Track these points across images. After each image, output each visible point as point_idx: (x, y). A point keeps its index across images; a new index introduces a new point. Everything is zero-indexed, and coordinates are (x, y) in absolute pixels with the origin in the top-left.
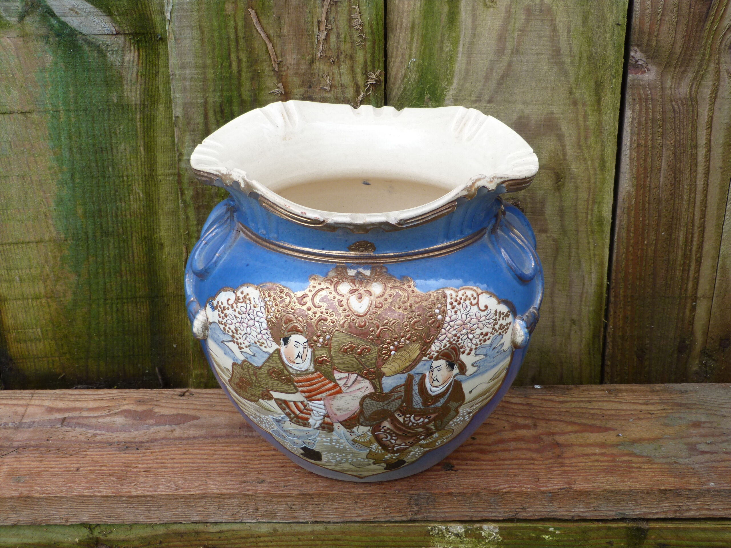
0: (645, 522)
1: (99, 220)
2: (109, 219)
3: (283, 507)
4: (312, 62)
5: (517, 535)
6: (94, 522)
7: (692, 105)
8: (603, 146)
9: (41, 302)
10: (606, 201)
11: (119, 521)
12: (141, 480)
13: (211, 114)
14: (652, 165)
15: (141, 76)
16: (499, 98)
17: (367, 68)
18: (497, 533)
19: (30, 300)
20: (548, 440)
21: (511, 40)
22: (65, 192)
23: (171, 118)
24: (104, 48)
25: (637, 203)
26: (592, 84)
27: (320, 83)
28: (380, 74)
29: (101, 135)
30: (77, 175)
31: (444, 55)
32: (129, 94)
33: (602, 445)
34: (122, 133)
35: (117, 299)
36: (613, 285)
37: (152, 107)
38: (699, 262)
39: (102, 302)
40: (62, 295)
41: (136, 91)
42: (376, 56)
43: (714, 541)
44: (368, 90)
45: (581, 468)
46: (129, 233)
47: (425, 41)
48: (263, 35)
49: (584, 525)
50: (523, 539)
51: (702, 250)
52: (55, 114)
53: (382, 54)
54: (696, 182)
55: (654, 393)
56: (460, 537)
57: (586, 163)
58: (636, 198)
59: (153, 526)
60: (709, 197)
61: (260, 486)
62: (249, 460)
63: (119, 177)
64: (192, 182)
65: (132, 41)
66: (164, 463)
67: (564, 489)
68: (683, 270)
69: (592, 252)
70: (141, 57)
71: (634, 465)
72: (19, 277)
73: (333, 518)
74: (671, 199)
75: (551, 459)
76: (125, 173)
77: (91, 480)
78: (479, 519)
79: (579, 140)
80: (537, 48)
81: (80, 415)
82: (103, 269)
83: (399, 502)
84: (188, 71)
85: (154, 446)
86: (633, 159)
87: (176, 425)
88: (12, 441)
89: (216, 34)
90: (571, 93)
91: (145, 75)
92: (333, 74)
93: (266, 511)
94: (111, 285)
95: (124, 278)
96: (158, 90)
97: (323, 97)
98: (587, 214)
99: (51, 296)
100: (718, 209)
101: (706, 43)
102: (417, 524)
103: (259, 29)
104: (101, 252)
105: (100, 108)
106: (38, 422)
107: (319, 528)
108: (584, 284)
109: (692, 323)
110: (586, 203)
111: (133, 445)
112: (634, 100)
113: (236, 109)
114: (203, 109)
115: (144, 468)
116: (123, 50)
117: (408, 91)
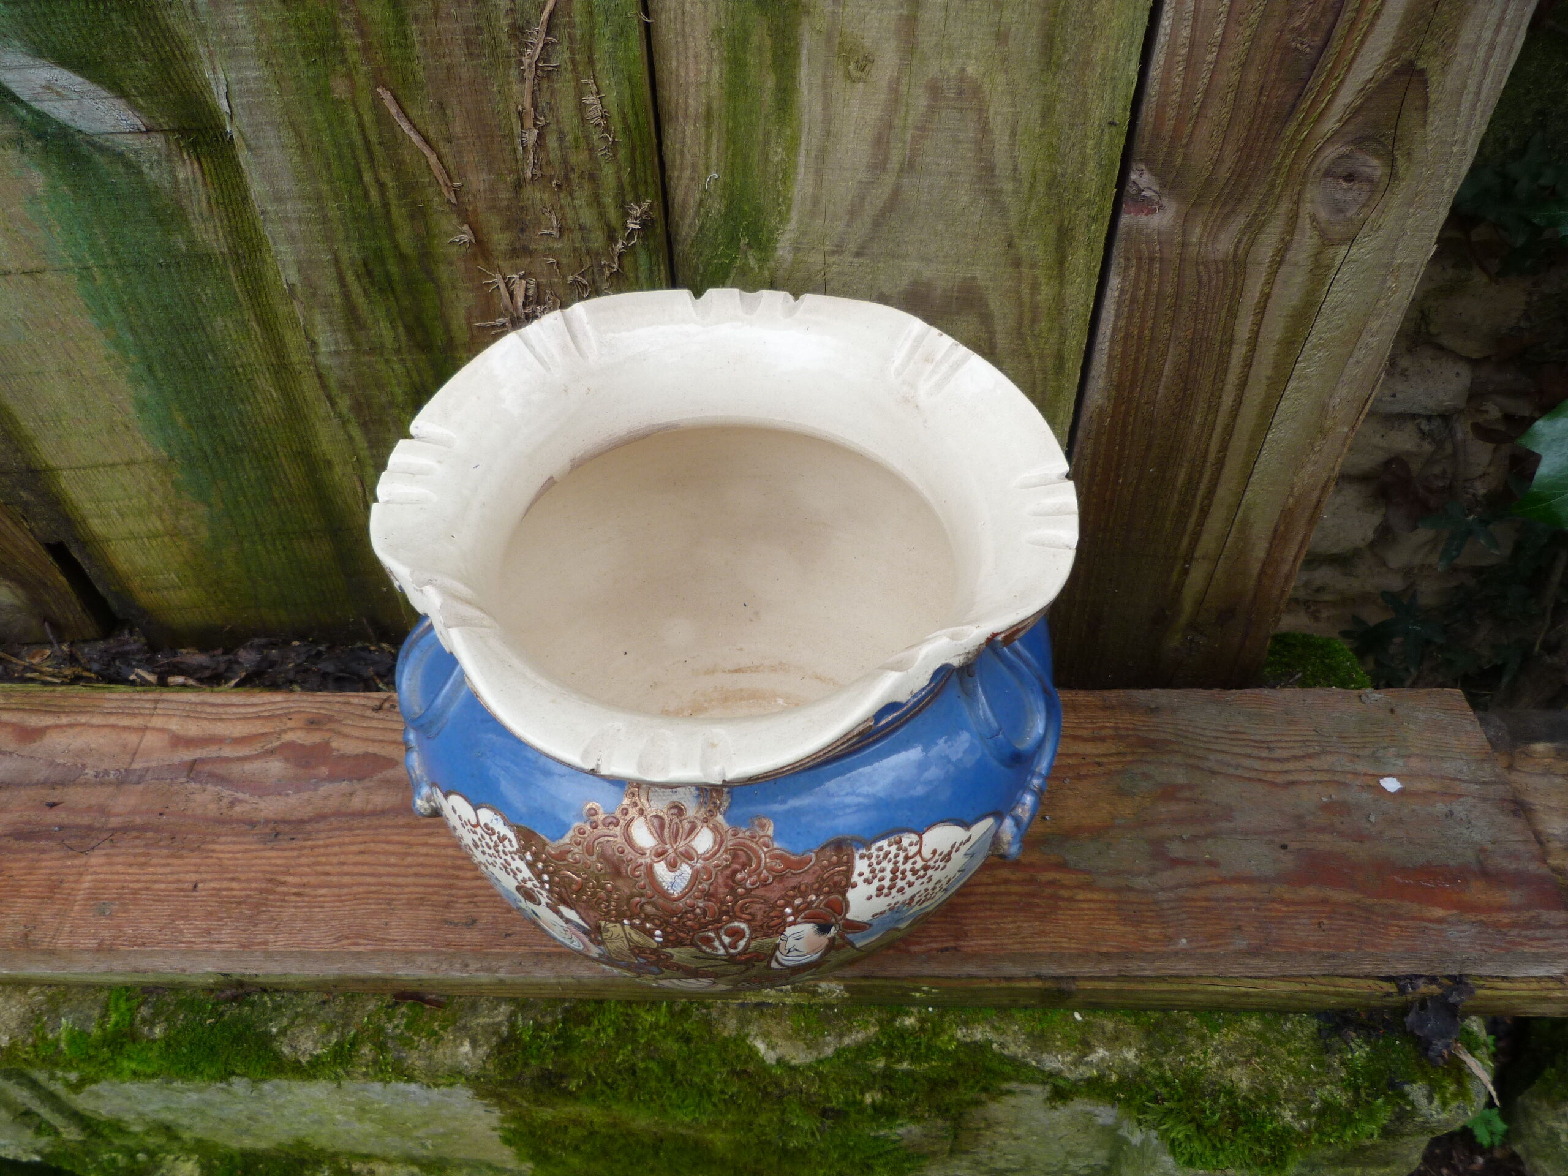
0: (1070, 983)
1: (215, 430)
3: (505, 964)
4: (518, 185)
6: (226, 972)
7: (1235, 273)
8: (1063, 336)
9: (163, 542)
12: (287, 913)
13: (350, 278)
14: (1146, 368)
15: (218, 205)
16: (875, 249)
17: (624, 196)
18: (841, 990)
19: (146, 540)
21: (900, 145)
22: (145, 392)
23: (282, 286)
24: (132, 157)
25: (1112, 425)
26: (1052, 231)
27: (540, 224)
28: (651, 207)
30: (157, 368)
31: (771, 169)
32: (205, 236)
34: (211, 300)
35: (279, 534)
37: (253, 257)
38: (1204, 513)
39: (256, 538)
40: (192, 531)
41: (216, 231)
42: (640, 174)
46: (271, 447)
47: (734, 143)
48: (415, 138)
49: (976, 985)
51: (1212, 493)
52: (85, 273)
53: (650, 170)
54: (1220, 397)
55: (1107, 713)
57: (1031, 362)
58: (1113, 416)
60: (1239, 421)
63: (229, 368)
64: (345, 386)
65: (182, 143)
66: (327, 874)
68: (1178, 521)
70: (206, 172)
72: (116, 509)
73: (586, 973)
74: (1173, 421)
76: (238, 362)
79: (1020, 323)
80: (949, 161)
81: (218, 753)
84: (289, 206)
85: (318, 831)
86: (1115, 357)
87: (359, 780)
88: (108, 814)
89: (326, 138)
90: (1010, 245)
91: (224, 204)
92: (562, 208)
94: (264, 517)
95: (282, 507)
97: (549, 249)
99: (174, 533)
100: (1250, 440)
101: (1281, 163)
103: (406, 127)
104: (234, 475)
105: (161, 261)
106: (154, 770)
107: (567, 981)
109: (1179, 588)
111: (285, 828)
112: (1128, 259)
113: (394, 269)
114: (333, 270)
115: (295, 885)
116: (170, 160)
117: (709, 229)
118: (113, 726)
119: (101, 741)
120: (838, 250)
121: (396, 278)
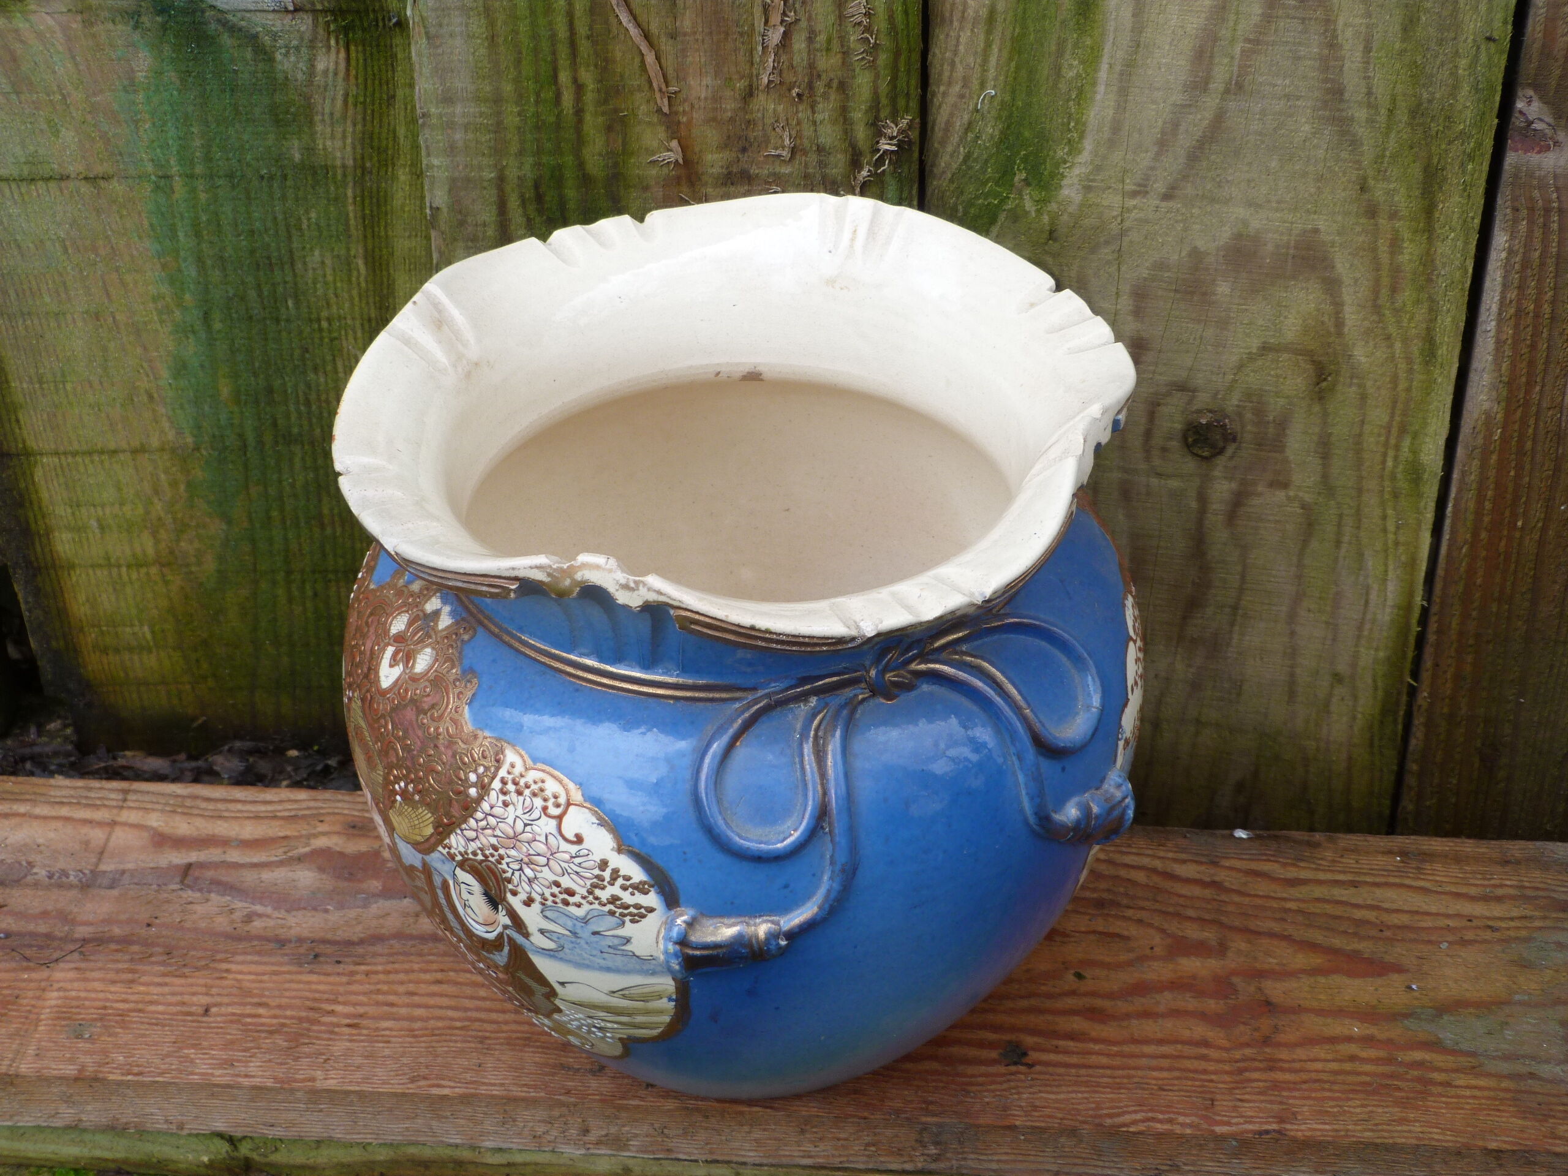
1: (268, 409)
2: (292, 408)
3: (642, 1130)
4: (749, 93)
6: (238, 1133)
8: (1433, 311)
9: (148, 574)
10: (1431, 429)
11: (292, 1133)
12: (339, 1047)
13: (513, 202)
14: (1547, 356)
15: (355, 105)
16: (1189, 190)
17: (878, 111)
19: (124, 570)
20: (1246, 990)
21: (1226, 61)
22: (192, 349)
23: (422, 208)
24: (267, 40)
25: (1504, 439)
26: (1416, 171)
27: (767, 141)
28: (910, 126)
29: (266, 230)
30: (217, 315)
31: (1063, 86)
32: (329, 143)
33: (1369, 1014)
34: (313, 227)
35: (314, 572)
36: (1435, 609)
37: (382, 173)
39: (280, 576)
40: (193, 560)
41: (344, 137)
42: (902, 83)
45: (1314, 1076)
47: (1020, 53)
48: (633, 31)
52: (162, 183)
53: (915, 81)
55: (1508, 869)
57: (1391, 346)
58: (1504, 428)
59: (363, 1146)
61: (594, 1083)
63: (311, 320)
65: (332, 27)
66: (392, 1005)
67: (1267, 1132)
69: (1391, 536)
70: (353, 63)
71: (1437, 1076)
72: (98, 520)
73: (751, 1156)
75: (1248, 1045)
76: (324, 314)
77: (232, 1042)
79: (1376, 293)
80: (1287, 82)
81: (223, 858)
82: (282, 510)
83: (897, 1136)
84: (459, 109)
85: (375, 955)
86: (1505, 342)
88: (73, 922)
89: (523, 27)
90: (1363, 189)
91: (364, 103)
92: (799, 123)
93: (606, 1135)
94: (300, 544)
95: (329, 531)
96: (395, 137)
97: (775, 174)
98: (1385, 455)
99: (168, 561)
103: (624, 18)
104: (275, 477)
105: (264, 172)
106: (133, 873)
108: (1367, 603)
110: (1383, 431)
111: (329, 949)
112: (1516, 210)
113: (571, 193)
114: (494, 192)
115: (347, 1016)
116: (312, 46)
117: (976, 160)
118: (67, 819)
119: (52, 835)
120: (1141, 191)
121: (572, 206)
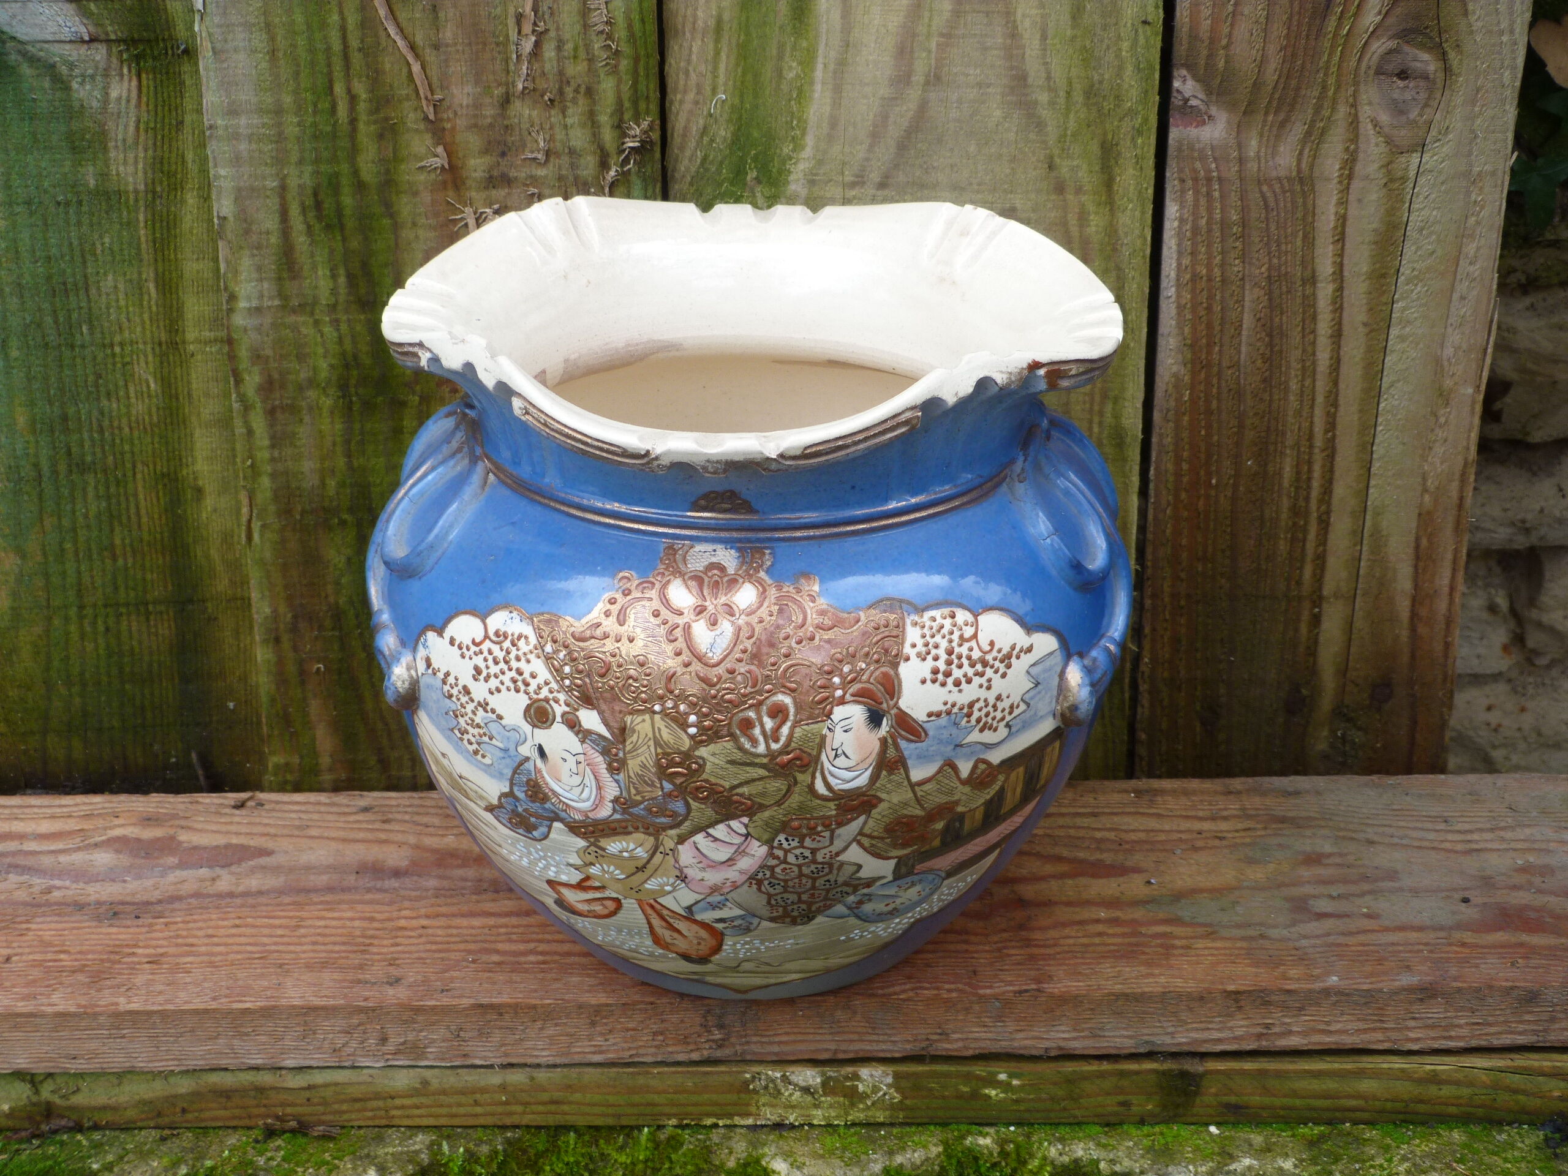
0: (1196, 1060)
1: (62, 437)
2: (86, 436)
3: (439, 1034)
4: (506, 101)
5: (931, 1090)
6: (41, 1068)
7: (1303, 192)
8: (1121, 279)
10: (1128, 394)
11: (93, 1066)
12: (140, 980)
13: (294, 211)
14: (1222, 318)
15: (147, 131)
16: (901, 178)
17: (622, 114)
18: (889, 1086)
20: (1001, 892)
21: (924, 55)
23: (211, 220)
24: (64, 70)
25: (1193, 401)
26: (1095, 147)
27: (524, 146)
28: (651, 127)
29: (62, 256)
30: (14, 343)
31: (784, 87)
32: (121, 169)
33: (1113, 903)
34: (107, 251)
35: (106, 606)
36: (1148, 572)
37: (172, 197)
38: (1325, 524)
39: (73, 612)
41: (136, 162)
42: (642, 87)
43: (1338, 1098)
44: (626, 161)
45: (1067, 948)
46: (129, 465)
47: (745, 58)
48: (401, 43)
49: (1069, 1067)
50: (944, 1097)
51: (1330, 497)
53: (654, 85)
54: (1314, 354)
55: (1231, 797)
56: (812, 1094)
58: (1192, 387)
59: (165, 1075)
60: (1342, 386)
61: (391, 991)
62: (372, 937)
63: (104, 346)
64: (258, 357)
65: (125, 56)
66: (192, 945)
67: (1026, 991)
68: (1294, 539)
70: (144, 90)
71: (1178, 943)
73: (545, 1056)
74: (1265, 390)
75: (1005, 930)
76: (117, 339)
77: (34, 981)
78: (851, 1056)
80: (978, 71)
81: (20, 847)
82: (75, 542)
83: (682, 1021)
84: (243, 121)
85: (173, 910)
86: (1185, 306)
87: (223, 867)
89: (301, 41)
90: (1051, 167)
91: (154, 129)
92: (551, 128)
93: (404, 1043)
94: (92, 577)
95: (120, 562)
96: (184, 162)
97: (531, 177)
98: (1091, 422)
100: (1361, 411)
101: (1328, 61)
102: (722, 1068)
103: (392, 31)
104: (69, 507)
105: (60, 198)
107: (517, 1077)
109: (1312, 651)
110: (1087, 398)
111: (128, 909)
112: (1182, 181)
113: (348, 200)
114: (277, 200)
115: (148, 956)
116: (106, 75)
117: (712, 163)
120: (859, 181)
121: (348, 212)
